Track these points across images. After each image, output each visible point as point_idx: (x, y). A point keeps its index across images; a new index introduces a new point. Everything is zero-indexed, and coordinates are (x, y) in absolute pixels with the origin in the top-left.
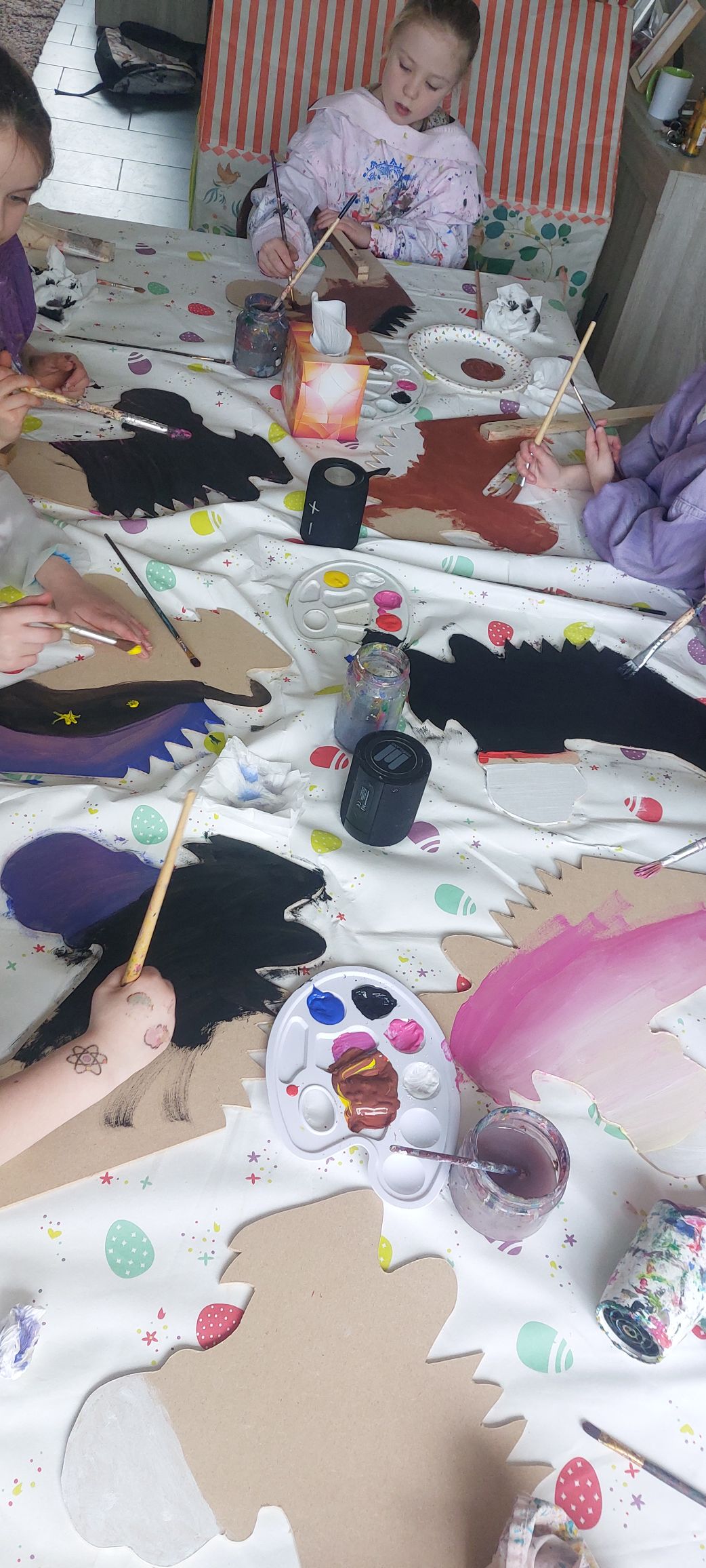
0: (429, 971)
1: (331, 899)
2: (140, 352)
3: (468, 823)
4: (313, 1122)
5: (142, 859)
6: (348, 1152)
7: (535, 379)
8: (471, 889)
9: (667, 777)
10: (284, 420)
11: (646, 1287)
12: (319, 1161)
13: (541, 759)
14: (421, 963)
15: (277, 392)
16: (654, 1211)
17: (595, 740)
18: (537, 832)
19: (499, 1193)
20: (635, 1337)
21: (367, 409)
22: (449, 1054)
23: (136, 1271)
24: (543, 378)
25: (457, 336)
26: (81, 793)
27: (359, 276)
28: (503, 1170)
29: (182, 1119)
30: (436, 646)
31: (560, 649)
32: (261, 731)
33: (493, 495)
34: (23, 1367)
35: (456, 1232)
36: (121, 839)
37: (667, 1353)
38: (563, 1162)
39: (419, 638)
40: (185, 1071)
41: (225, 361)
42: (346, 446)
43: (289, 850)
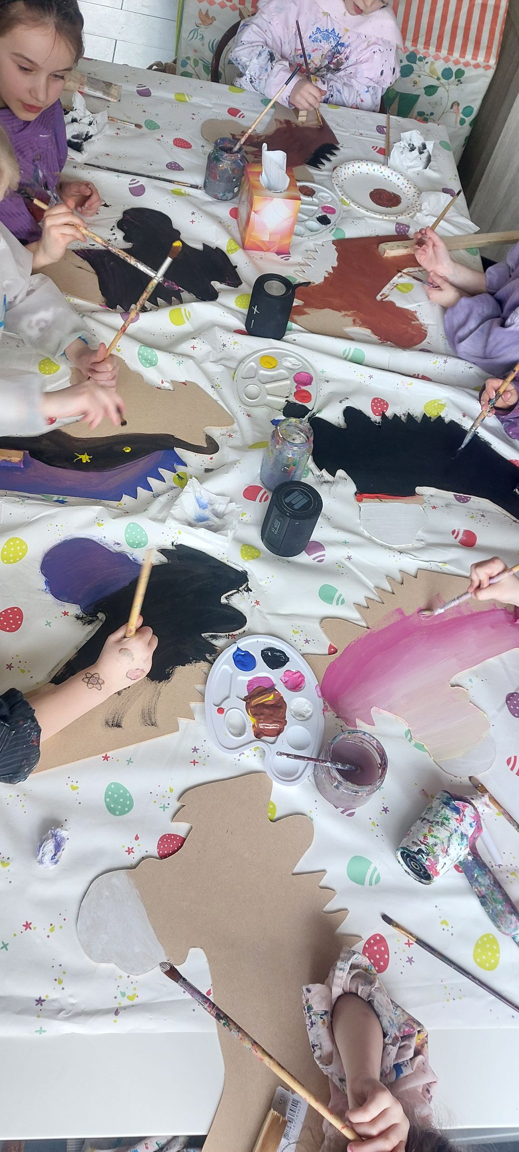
0: (311, 640)
1: (251, 591)
2: (138, 178)
3: (345, 543)
4: (233, 731)
5: (131, 558)
6: (253, 750)
7: (423, 208)
8: (343, 588)
9: (483, 516)
10: (238, 236)
11: (427, 841)
12: (235, 755)
13: (399, 500)
14: (306, 635)
15: (234, 213)
16: (438, 797)
17: (437, 488)
18: (390, 551)
19: (342, 781)
20: (418, 869)
21: (298, 228)
22: (320, 694)
23: (122, 813)
24: (428, 208)
25: (369, 169)
26: (91, 511)
27: (299, 118)
28: (347, 767)
29: (152, 725)
30: (334, 415)
31: (419, 420)
32: (211, 473)
33: (384, 300)
34: (56, 863)
35: (316, 801)
36: (118, 544)
37: (435, 878)
38: (384, 765)
39: (323, 408)
40: (156, 695)
41: (198, 186)
42: (282, 258)
43: (226, 556)
